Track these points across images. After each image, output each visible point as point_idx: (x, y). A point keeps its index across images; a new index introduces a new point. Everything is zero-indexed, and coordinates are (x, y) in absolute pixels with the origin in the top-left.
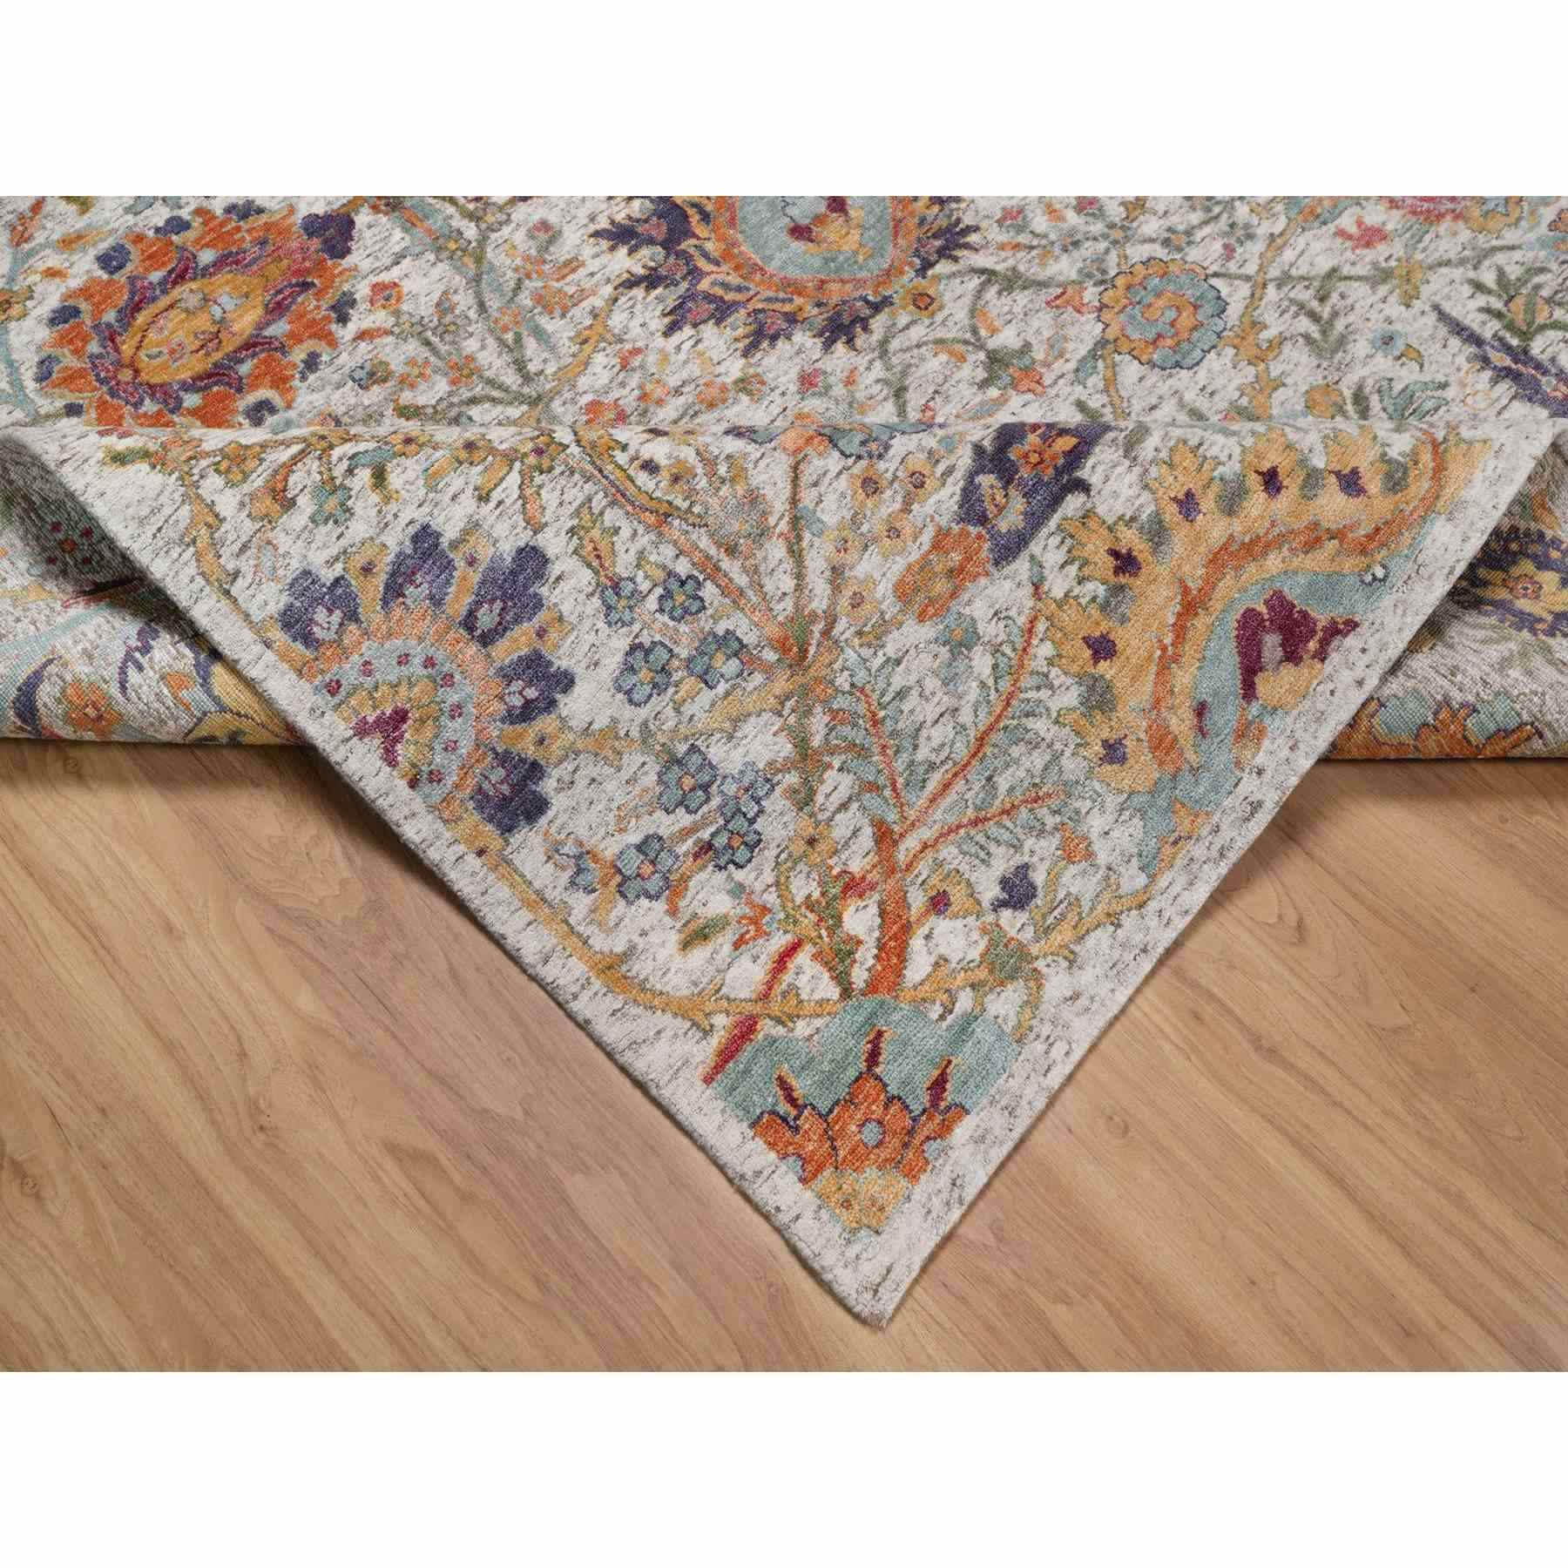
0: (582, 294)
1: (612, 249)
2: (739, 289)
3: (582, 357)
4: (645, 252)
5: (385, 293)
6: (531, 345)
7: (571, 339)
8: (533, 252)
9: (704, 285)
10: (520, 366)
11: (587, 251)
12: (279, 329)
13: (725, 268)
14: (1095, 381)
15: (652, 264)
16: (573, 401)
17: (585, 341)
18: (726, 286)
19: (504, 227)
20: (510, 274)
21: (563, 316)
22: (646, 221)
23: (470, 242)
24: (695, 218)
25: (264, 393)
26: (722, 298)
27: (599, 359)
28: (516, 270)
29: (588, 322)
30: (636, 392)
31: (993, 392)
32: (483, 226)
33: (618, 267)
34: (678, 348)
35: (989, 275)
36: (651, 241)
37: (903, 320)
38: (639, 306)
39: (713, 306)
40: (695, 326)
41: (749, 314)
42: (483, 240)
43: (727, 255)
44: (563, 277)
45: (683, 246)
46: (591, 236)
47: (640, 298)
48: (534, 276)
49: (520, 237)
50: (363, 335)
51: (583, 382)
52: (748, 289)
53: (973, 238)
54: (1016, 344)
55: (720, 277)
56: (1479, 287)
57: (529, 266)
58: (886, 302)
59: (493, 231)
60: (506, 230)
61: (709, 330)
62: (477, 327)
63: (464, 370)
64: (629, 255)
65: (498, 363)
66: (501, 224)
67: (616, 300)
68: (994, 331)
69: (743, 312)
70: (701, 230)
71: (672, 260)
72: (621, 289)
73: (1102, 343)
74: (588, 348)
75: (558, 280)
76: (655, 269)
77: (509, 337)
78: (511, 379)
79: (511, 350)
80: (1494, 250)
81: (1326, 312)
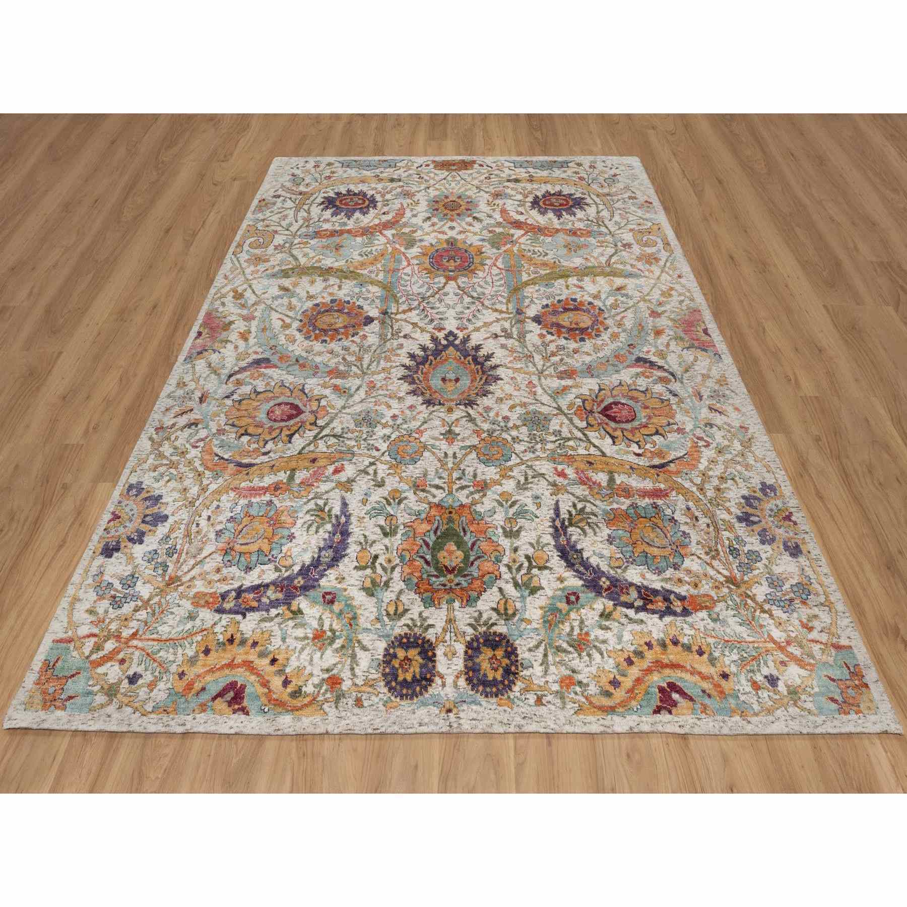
0: (394, 361)
1: (408, 357)
2: (420, 381)
3: (380, 372)
5: (365, 337)
6: (375, 363)
7: (382, 367)
8: (395, 348)
9: (415, 376)
10: (369, 365)
11: (403, 355)
12: (342, 330)
13: (422, 376)
14: (464, 452)
15: (411, 365)
17: (384, 370)
18: (419, 379)
20: (386, 349)
21: (386, 363)
22: (419, 357)
23: (387, 339)
24: (429, 362)
25: (328, 339)
26: (415, 380)
27: (382, 375)
28: (388, 349)
29: (388, 367)
31: (442, 437)
32: (392, 337)
33: (405, 361)
34: (397, 383)
35: (469, 415)
36: (416, 361)
37: (442, 410)
38: (400, 371)
40: (405, 382)
41: (416, 387)
42: (389, 340)
43: (426, 373)
46: (407, 353)
47: (402, 369)
49: (396, 343)
50: (353, 341)
52: (422, 382)
53: (475, 407)
54: (457, 432)
55: (420, 377)
56: (574, 506)
57: (391, 350)
58: (443, 405)
59: (393, 339)
60: (395, 341)
61: (406, 384)
62: (370, 354)
63: (360, 359)
64: (409, 361)
65: (366, 362)
66: (395, 339)
68: (456, 426)
70: (427, 366)
71: (415, 367)
72: (401, 366)
73: (474, 446)
75: (393, 356)
77: (373, 359)
78: (365, 366)
79: (371, 362)
80: (589, 502)
81: (530, 480)
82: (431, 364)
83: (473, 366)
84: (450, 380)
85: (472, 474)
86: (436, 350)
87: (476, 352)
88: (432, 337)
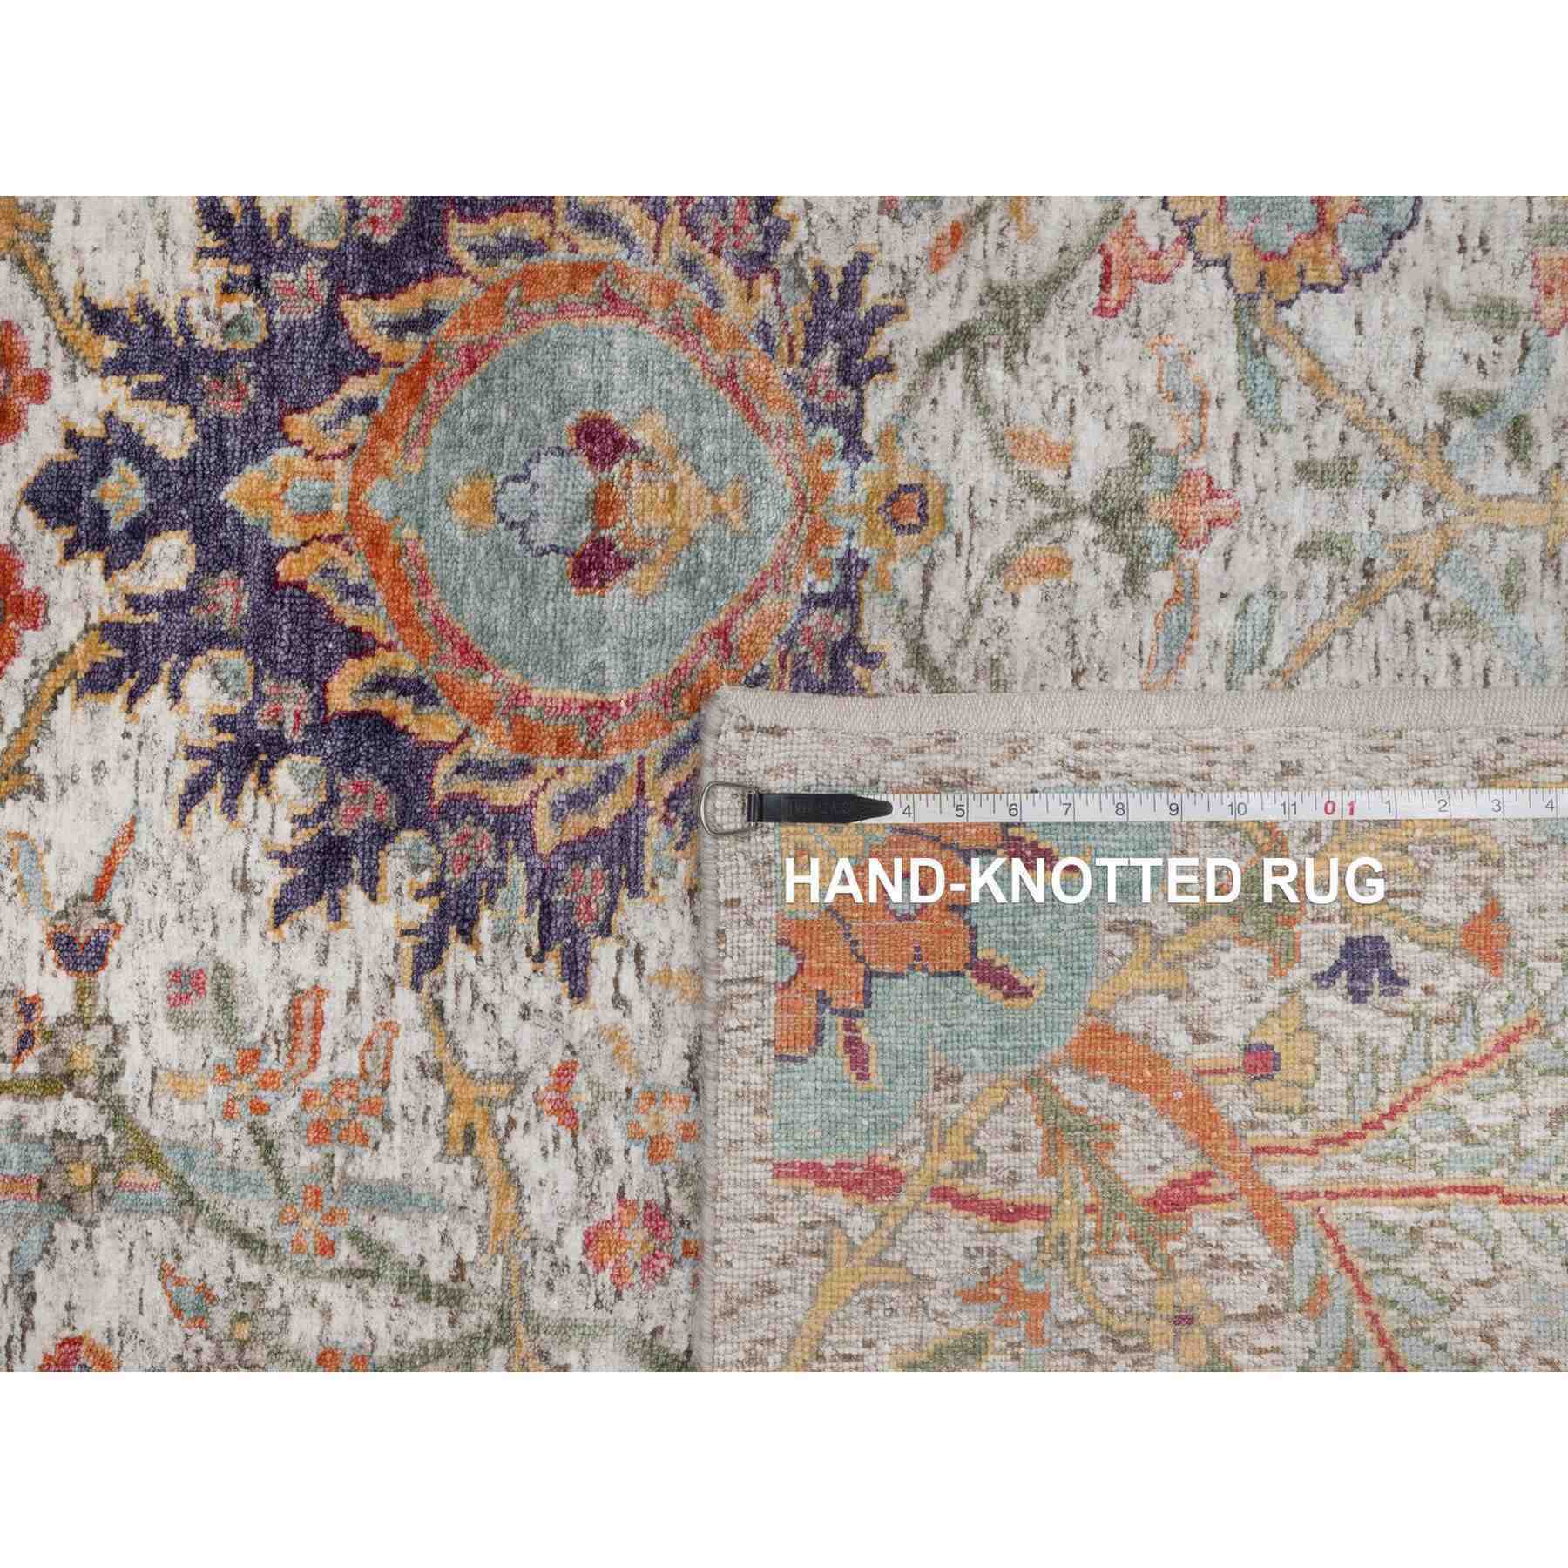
82: (420, 692)
83: (449, 293)
84: (602, 506)
85: (1477, 340)
86: (257, 640)
87: (296, 252)
88: (98, 682)
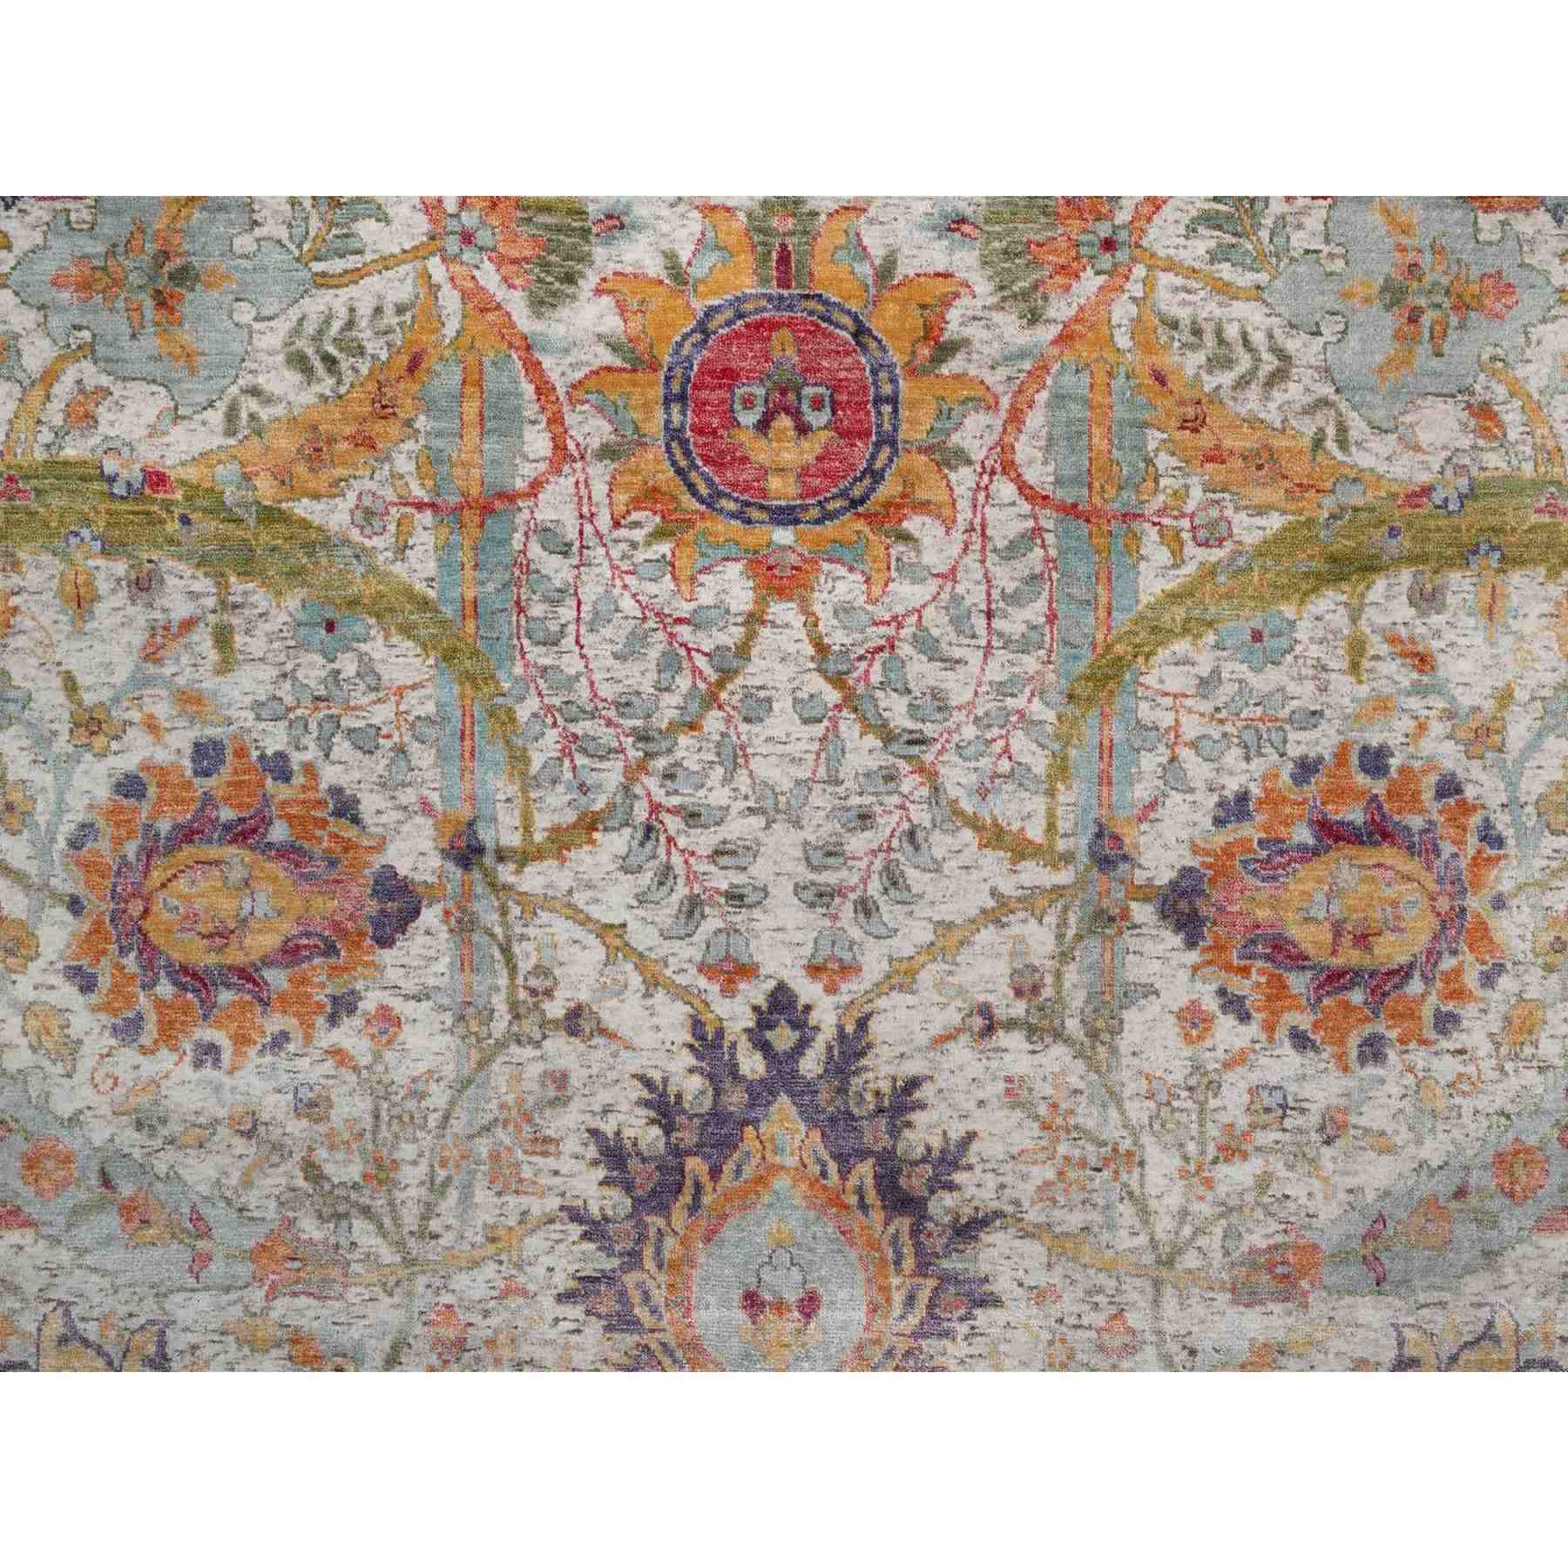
1: (595, 1163)
2: (653, 1311)
3: (477, 1254)
4: (615, 1194)
5: (389, 1023)
6: (453, 1195)
7: (485, 1225)
8: (531, 1100)
9: (630, 1279)
10: (428, 1212)
11: (571, 1145)
12: (280, 979)
13: (662, 1278)
15: (610, 1213)
16: (437, 1293)
17: (493, 1240)
18: (646, 1297)
19: (530, 1048)
20: (493, 1105)
21: (499, 1194)
22: (644, 1160)
23: (490, 1036)
24: (686, 1198)
25: (220, 1037)
26: (633, 1306)
27: (490, 1269)
28: (503, 1106)
29: (512, 1222)
30: (490, 1332)
32: (515, 1028)
33: (584, 1186)
34: (557, 1320)
36: (628, 1188)
38: (562, 1247)
39: (618, 1307)
40: (588, 1313)
41: (639, 1345)
42: (502, 1045)
43: (674, 1266)
44: (534, 1153)
45: (649, 1219)
46: (589, 1131)
47: (571, 1239)
48: (511, 1128)
49: (535, 1070)
50: (337, 1054)
51: (461, 1281)
52: (661, 1317)
55: (651, 1284)
57: (514, 1112)
59: (519, 1042)
60: (529, 1052)
61: (594, 1328)
62: (427, 1140)
63: (383, 1172)
64: (601, 1184)
65: (413, 1192)
66: (530, 1040)
67: (552, 1221)
69: (636, 1337)
70: (679, 1217)
71: (628, 1225)
72: (564, 1214)
74: (491, 1249)
75: (525, 1152)
76: (606, 1219)
77: (442, 1174)
78: (409, 1217)
79: (431, 1190)
82: (695, 1206)
83: (878, 1220)
84: (780, 1307)
86: (716, 1115)
87: (895, 1130)
88: (697, 1025)
